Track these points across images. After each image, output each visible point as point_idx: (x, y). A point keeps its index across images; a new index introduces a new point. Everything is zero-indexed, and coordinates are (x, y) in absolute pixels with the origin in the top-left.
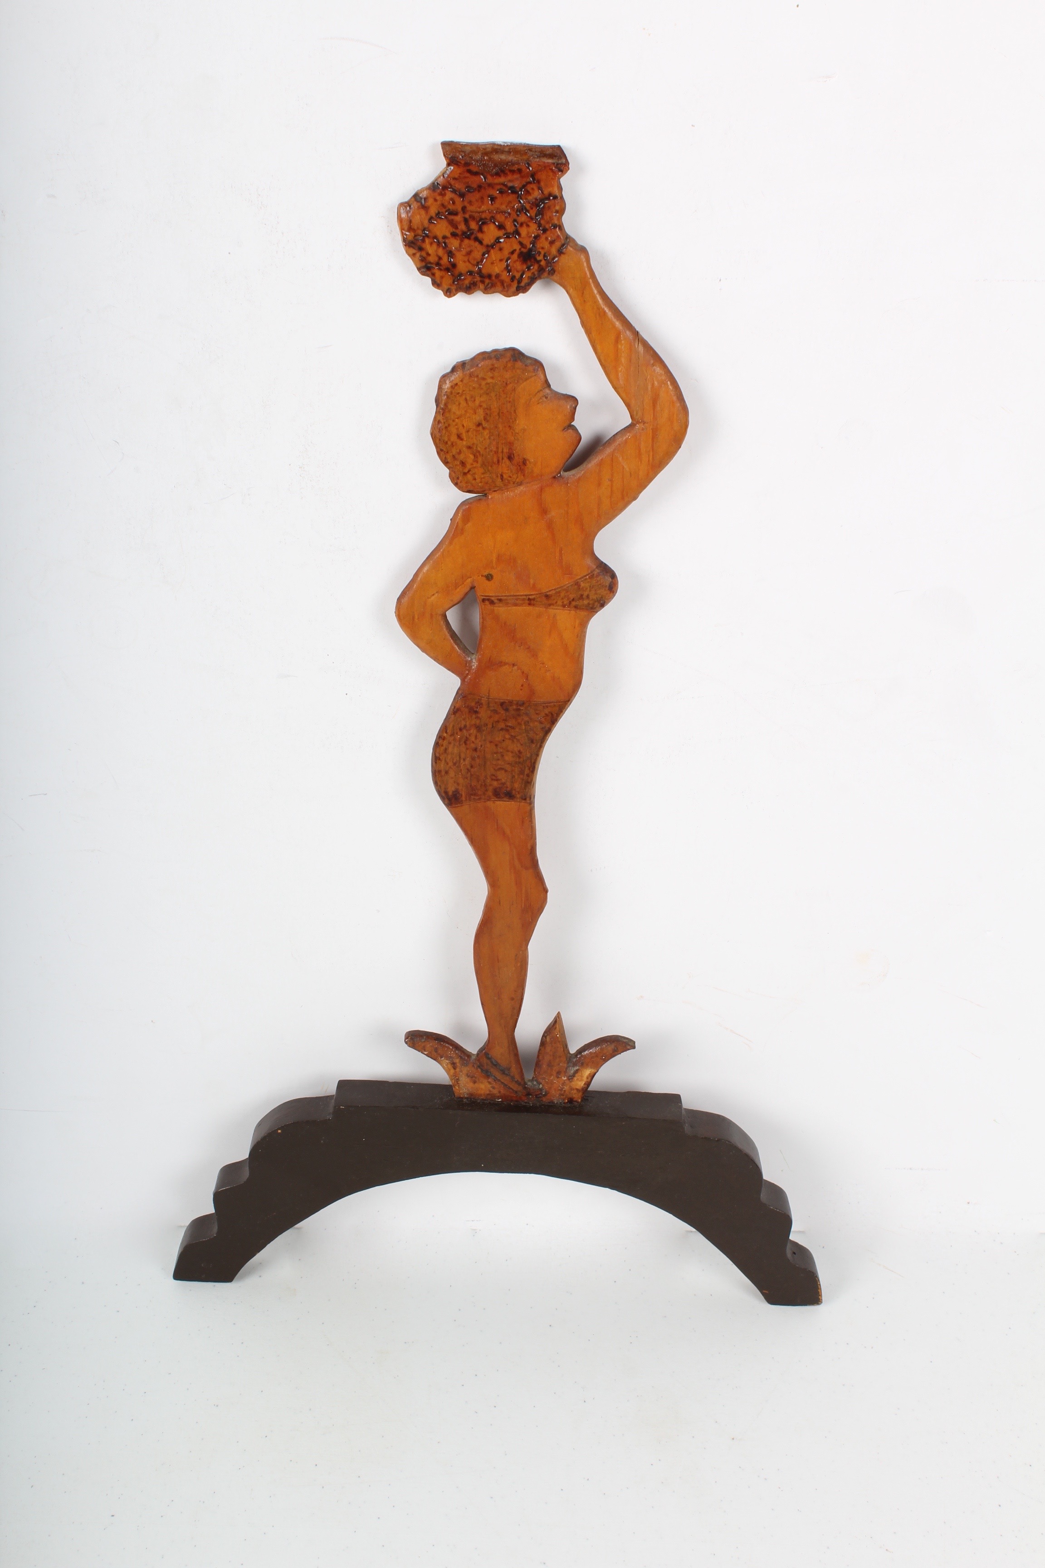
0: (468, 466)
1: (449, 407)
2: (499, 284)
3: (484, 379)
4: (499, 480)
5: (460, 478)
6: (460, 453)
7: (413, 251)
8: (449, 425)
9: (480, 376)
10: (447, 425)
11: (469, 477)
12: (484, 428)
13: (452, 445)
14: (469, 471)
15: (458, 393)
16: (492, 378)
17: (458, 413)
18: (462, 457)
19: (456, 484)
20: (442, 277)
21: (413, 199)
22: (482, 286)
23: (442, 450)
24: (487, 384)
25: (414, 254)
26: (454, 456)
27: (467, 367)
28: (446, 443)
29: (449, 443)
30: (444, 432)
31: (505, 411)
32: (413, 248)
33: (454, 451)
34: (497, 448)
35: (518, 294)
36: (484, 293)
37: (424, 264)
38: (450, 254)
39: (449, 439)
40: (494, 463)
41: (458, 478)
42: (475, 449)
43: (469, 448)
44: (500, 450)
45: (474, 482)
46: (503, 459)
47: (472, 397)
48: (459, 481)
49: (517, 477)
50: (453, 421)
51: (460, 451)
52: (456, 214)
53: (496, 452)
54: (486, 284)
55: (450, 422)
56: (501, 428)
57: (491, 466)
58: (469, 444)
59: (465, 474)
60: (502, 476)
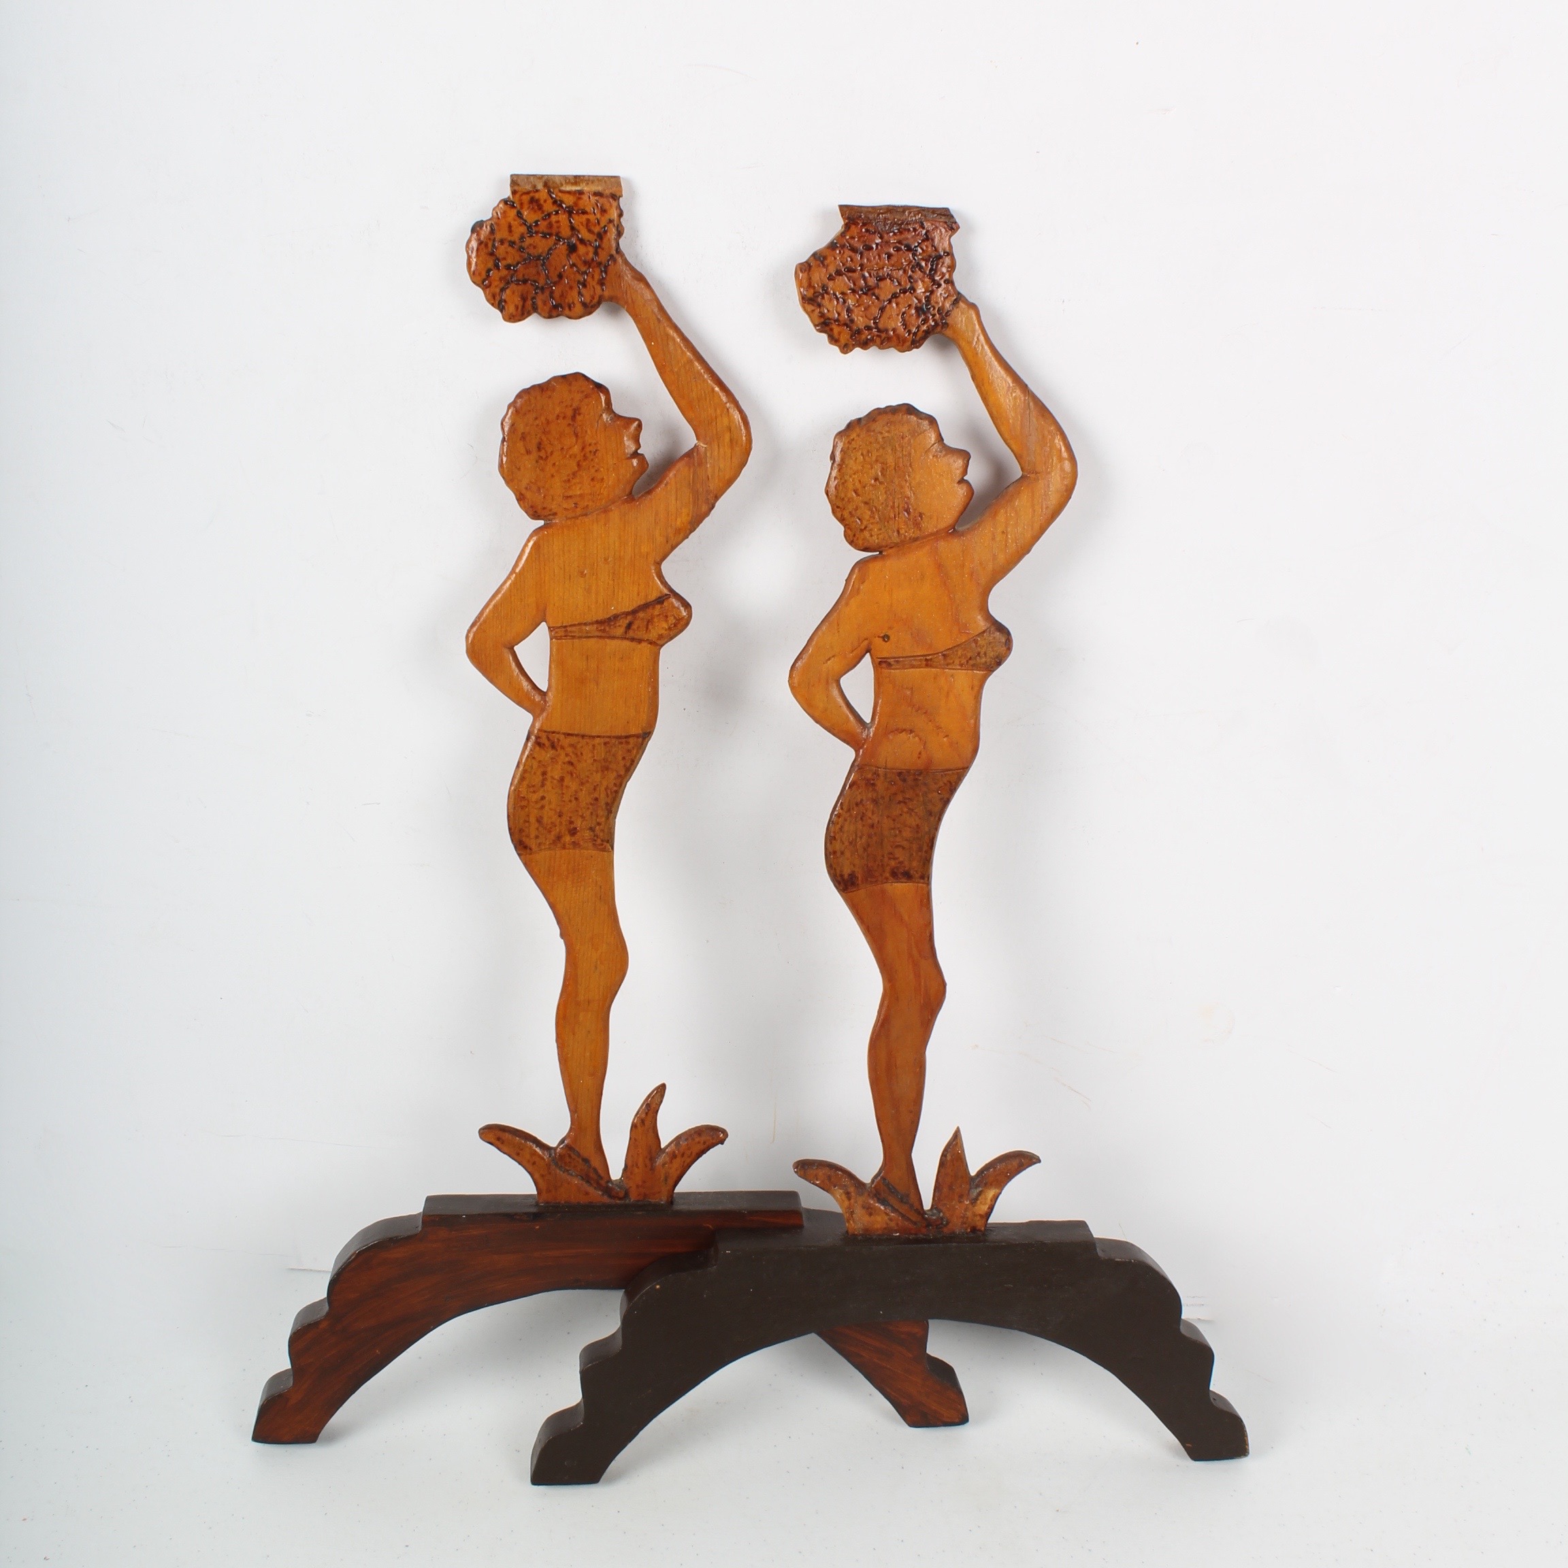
0: (865, 523)
1: (846, 462)
2: (895, 338)
3: (881, 433)
4: (896, 534)
5: (857, 536)
6: (856, 509)
7: (810, 308)
8: (846, 481)
9: (876, 431)
10: (843, 481)
11: (866, 534)
12: (881, 483)
13: (849, 501)
14: (866, 528)
15: (855, 449)
16: (888, 432)
17: (855, 468)
18: (859, 512)
19: (851, 543)
20: (839, 333)
21: (812, 258)
22: (878, 340)
23: (838, 507)
24: (883, 438)
25: (813, 311)
26: (850, 513)
27: (863, 422)
28: (843, 499)
29: (846, 499)
30: (841, 488)
31: (901, 465)
32: (813, 305)
33: (851, 507)
34: (894, 503)
35: (911, 350)
36: (880, 348)
37: (822, 320)
38: (849, 311)
39: (846, 496)
40: (891, 519)
41: (854, 535)
42: (872, 504)
43: (866, 503)
44: (896, 505)
45: (870, 538)
46: (899, 514)
47: (868, 452)
48: (855, 539)
49: (913, 533)
50: (850, 476)
51: (857, 507)
52: (854, 271)
53: (893, 507)
54: (882, 338)
55: (847, 477)
56: (897, 483)
57: (888, 522)
58: (865, 500)
59: (862, 530)
60: (898, 532)
